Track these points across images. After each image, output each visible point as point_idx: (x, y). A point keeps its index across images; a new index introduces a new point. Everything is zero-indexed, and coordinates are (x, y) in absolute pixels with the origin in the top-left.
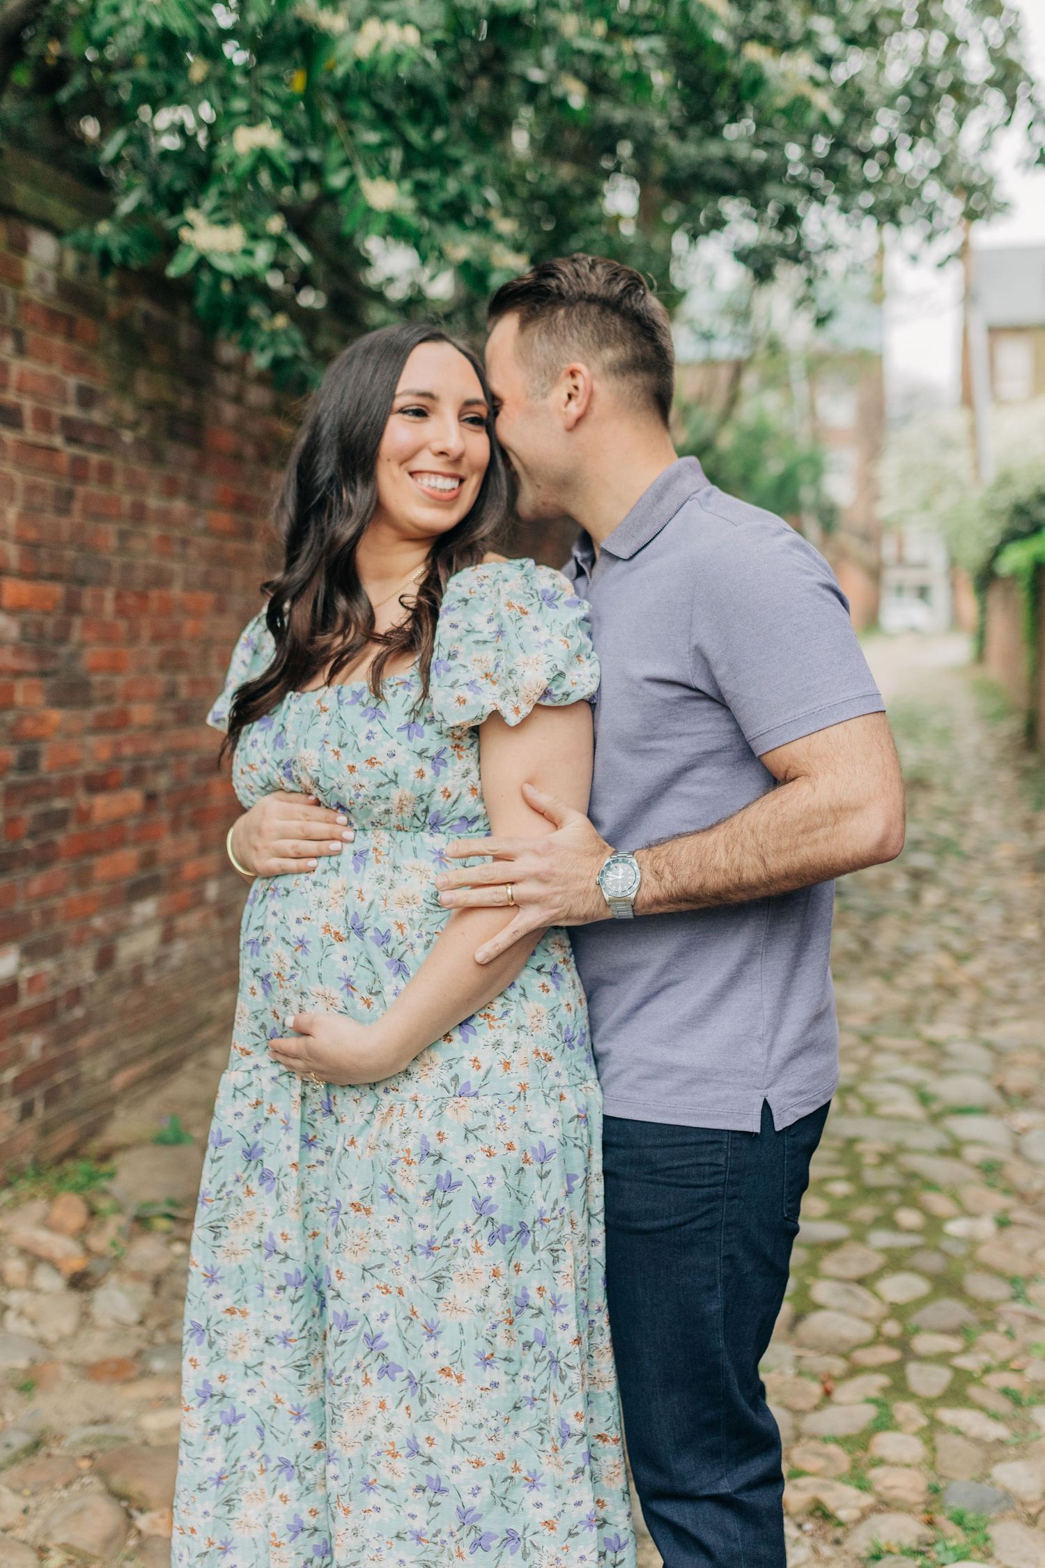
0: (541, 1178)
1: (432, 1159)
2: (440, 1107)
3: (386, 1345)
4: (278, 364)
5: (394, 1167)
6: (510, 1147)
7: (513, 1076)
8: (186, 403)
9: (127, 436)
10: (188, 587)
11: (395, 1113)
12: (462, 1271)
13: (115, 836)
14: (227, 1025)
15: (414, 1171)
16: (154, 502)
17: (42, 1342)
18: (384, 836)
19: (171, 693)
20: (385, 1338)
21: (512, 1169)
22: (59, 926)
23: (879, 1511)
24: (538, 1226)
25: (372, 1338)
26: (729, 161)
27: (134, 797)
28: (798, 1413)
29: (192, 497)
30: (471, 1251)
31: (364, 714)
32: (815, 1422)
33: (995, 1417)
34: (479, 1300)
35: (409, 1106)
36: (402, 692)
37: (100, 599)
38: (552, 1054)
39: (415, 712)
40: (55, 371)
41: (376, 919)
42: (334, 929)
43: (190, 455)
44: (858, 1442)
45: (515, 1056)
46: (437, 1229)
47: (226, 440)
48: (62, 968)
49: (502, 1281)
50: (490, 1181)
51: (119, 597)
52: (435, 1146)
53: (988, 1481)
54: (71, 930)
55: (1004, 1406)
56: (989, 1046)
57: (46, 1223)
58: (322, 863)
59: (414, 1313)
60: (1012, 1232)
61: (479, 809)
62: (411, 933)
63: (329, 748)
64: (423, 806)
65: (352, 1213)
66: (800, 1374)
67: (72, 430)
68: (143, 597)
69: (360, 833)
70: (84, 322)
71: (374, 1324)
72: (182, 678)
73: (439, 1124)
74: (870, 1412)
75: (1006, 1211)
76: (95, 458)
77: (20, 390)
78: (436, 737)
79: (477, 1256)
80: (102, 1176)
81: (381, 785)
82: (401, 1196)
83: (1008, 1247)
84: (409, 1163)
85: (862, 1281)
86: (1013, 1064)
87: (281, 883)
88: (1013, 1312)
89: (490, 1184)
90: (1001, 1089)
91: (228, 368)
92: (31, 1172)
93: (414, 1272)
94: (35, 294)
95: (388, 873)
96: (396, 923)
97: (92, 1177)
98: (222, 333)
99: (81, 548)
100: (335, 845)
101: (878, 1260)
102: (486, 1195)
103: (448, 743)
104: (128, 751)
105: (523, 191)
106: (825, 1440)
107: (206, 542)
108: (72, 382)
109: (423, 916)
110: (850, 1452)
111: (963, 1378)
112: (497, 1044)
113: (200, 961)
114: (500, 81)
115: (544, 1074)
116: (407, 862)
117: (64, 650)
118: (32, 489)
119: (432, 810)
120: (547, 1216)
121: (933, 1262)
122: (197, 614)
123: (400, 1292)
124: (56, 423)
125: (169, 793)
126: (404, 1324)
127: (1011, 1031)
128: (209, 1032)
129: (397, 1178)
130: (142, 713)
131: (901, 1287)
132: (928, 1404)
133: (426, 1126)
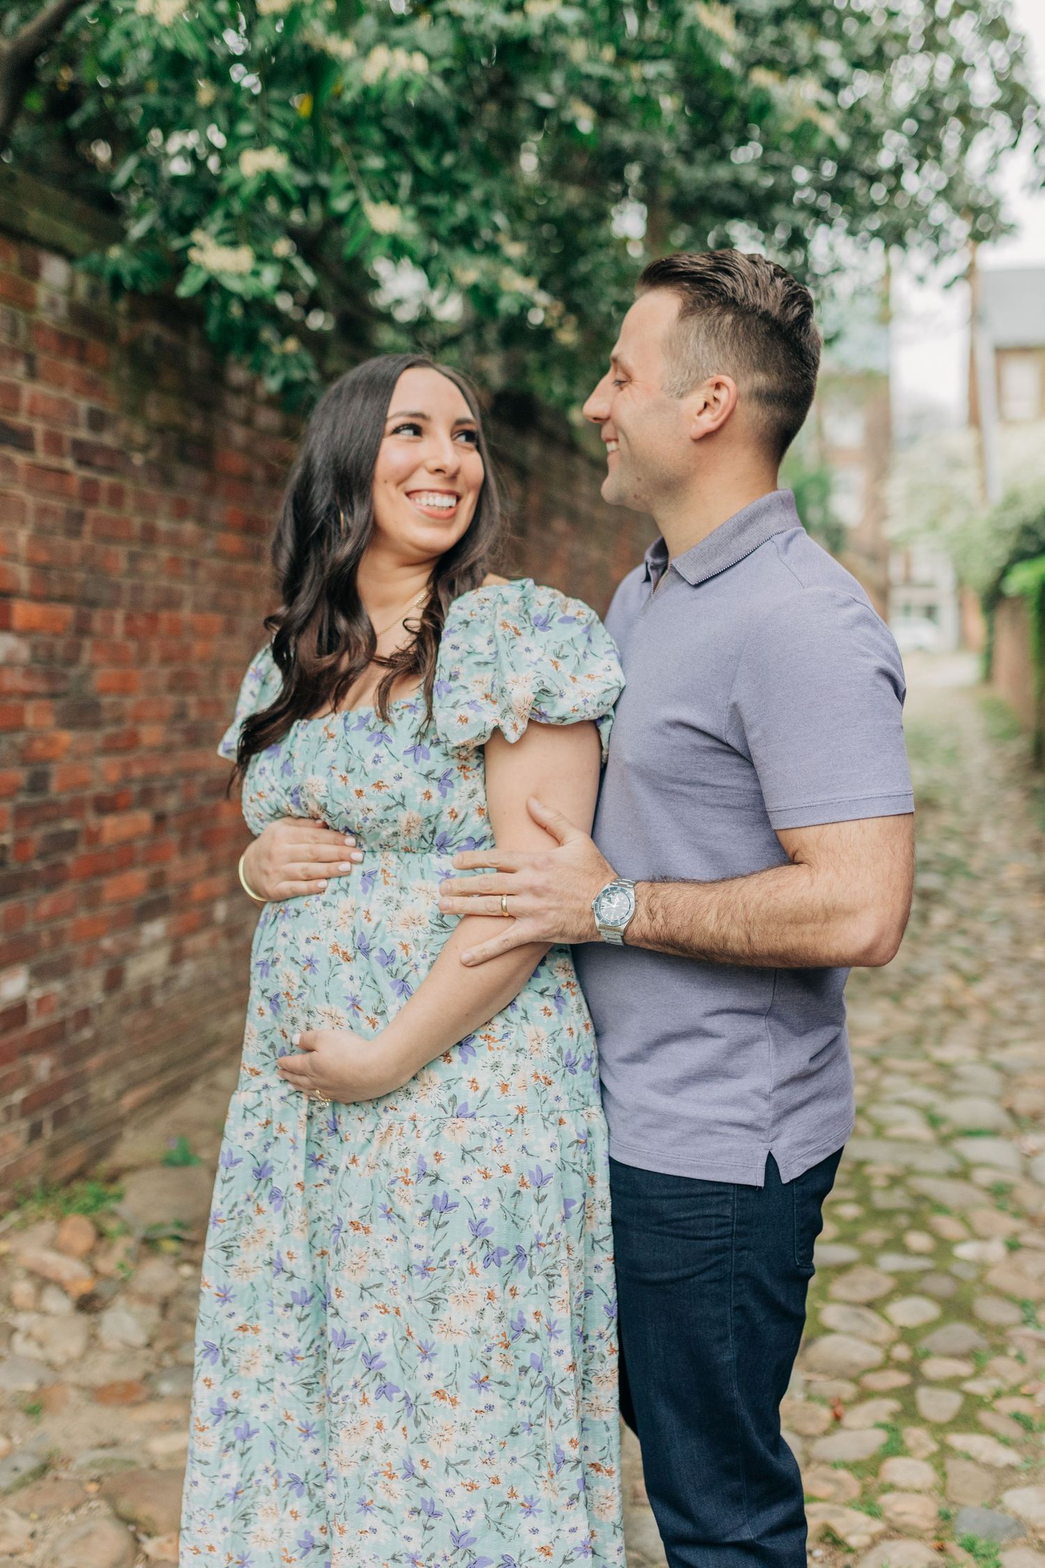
0: (538, 1202)
1: (429, 1179)
2: (438, 1127)
3: (383, 1365)
4: (288, 386)
5: (392, 1187)
6: (506, 1170)
7: (511, 1098)
8: (196, 425)
9: (138, 459)
10: (198, 609)
11: (395, 1132)
12: (458, 1292)
13: (124, 857)
14: (236, 1046)
15: (411, 1191)
16: (163, 524)
17: (50, 1365)
18: (392, 857)
19: (181, 714)
20: (382, 1358)
21: (507, 1192)
22: (68, 947)
23: (890, 1538)
24: (535, 1250)
25: (369, 1357)
26: (736, 184)
27: (144, 818)
28: (808, 1438)
29: (202, 520)
30: (467, 1272)
31: (370, 739)
32: (824, 1448)
33: (1006, 1442)
34: (474, 1322)
35: (408, 1126)
36: (408, 716)
37: (110, 620)
38: (553, 1078)
39: (421, 735)
40: (67, 394)
41: (382, 940)
42: (342, 949)
43: (200, 478)
44: (868, 1468)
45: (513, 1079)
46: (433, 1250)
47: (235, 462)
48: (71, 990)
49: (497, 1304)
50: (486, 1203)
51: (129, 618)
52: (432, 1166)
53: (999, 1507)
54: (79, 951)
55: (1015, 1432)
56: (998, 1068)
57: (55, 1246)
58: (333, 884)
59: (410, 1334)
60: (1022, 1256)
61: (486, 830)
62: (416, 954)
63: (336, 773)
64: (431, 828)
65: (351, 1232)
66: (809, 1398)
67: (83, 453)
68: (153, 619)
69: (369, 855)
70: (96, 346)
71: (372, 1343)
72: (191, 700)
73: (435, 1145)
74: (880, 1437)
75: (1016, 1234)
76: (106, 480)
77: (32, 413)
78: (442, 759)
79: (473, 1277)
80: (110, 1197)
81: (388, 808)
82: (399, 1216)
83: (1019, 1271)
84: (407, 1183)
85: (870, 1305)
86: (1022, 1086)
87: (292, 905)
88: (1023, 1336)
89: (486, 1206)
90: (1011, 1112)
91: (238, 391)
92: (38, 1192)
93: (410, 1293)
94: (46, 318)
95: (396, 895)
96: (401, 944)
97: (100, 1199)
98: (232, 357)
99: (92, 570)
100: (345, 866)
101: (887, 1284)
102: (482, 1217)
103: (455, 763)
104: (137, 772)
105: (531, 214)
106: (835, 1466)
107: (216, 564)
108: (83, 405)
109: (428, 937)
110: (860, 1478)
111: (973, 1403)
112: (496, 1066)
113: (208, 981)
114: (508, 106)
115: (544, 1096)
116: (414, 883)
117: (73, 672)
118: (43, 511)
119: (439, 831)
120: (543, 1241)
121: (942, 1285)
122: (206, 635)
123: (397, 1313)
124: (67, 446)
125: (178, 814)
126: (401, 1344)
127: (1019, 1053)
128: (217, 1053)
129: (395, 1197)
130: (151, 734)
131: (910, 1311)
132: (939, 1429)
133: (423, 1146)
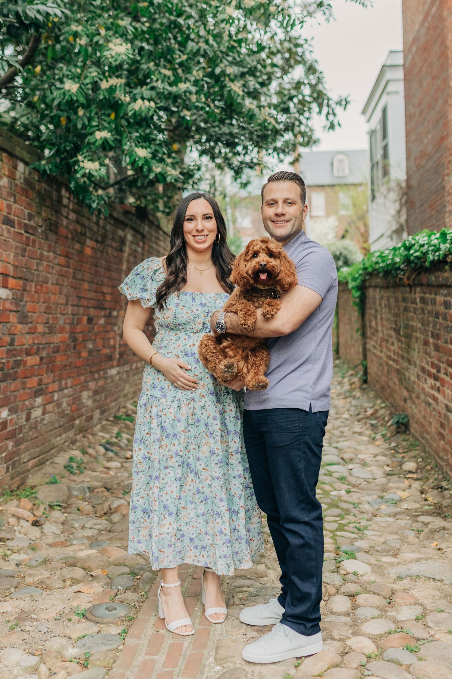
8: (54, 218)
9: (40, 230)
10: (53, 283)
13: (32, 372)
16: (45, 253)
19: (48, 322)
22: (17, 403)
37: (31, 287)
40: (23, 208)
43: (55, 237)
47: (62, 231)
48: (18, 418)
51: (36, 286)
54: (20, 404)
57: (19, 507)
67: (27, 228)
68: (42, 286)
70: (30, 191)
76: (32, 237)
77: (14, 214)
80: (33, 493)
91: (65, 207)
94: (18, 182)
99: (27, 268)
104: (36, 341)
107: (57, 267)
108: (27, 211)
113: (52, 422)
117: (22, 303)
118: (16, 248)
122: (55, 294)
124: (23, 225)
130: (40, 328)
